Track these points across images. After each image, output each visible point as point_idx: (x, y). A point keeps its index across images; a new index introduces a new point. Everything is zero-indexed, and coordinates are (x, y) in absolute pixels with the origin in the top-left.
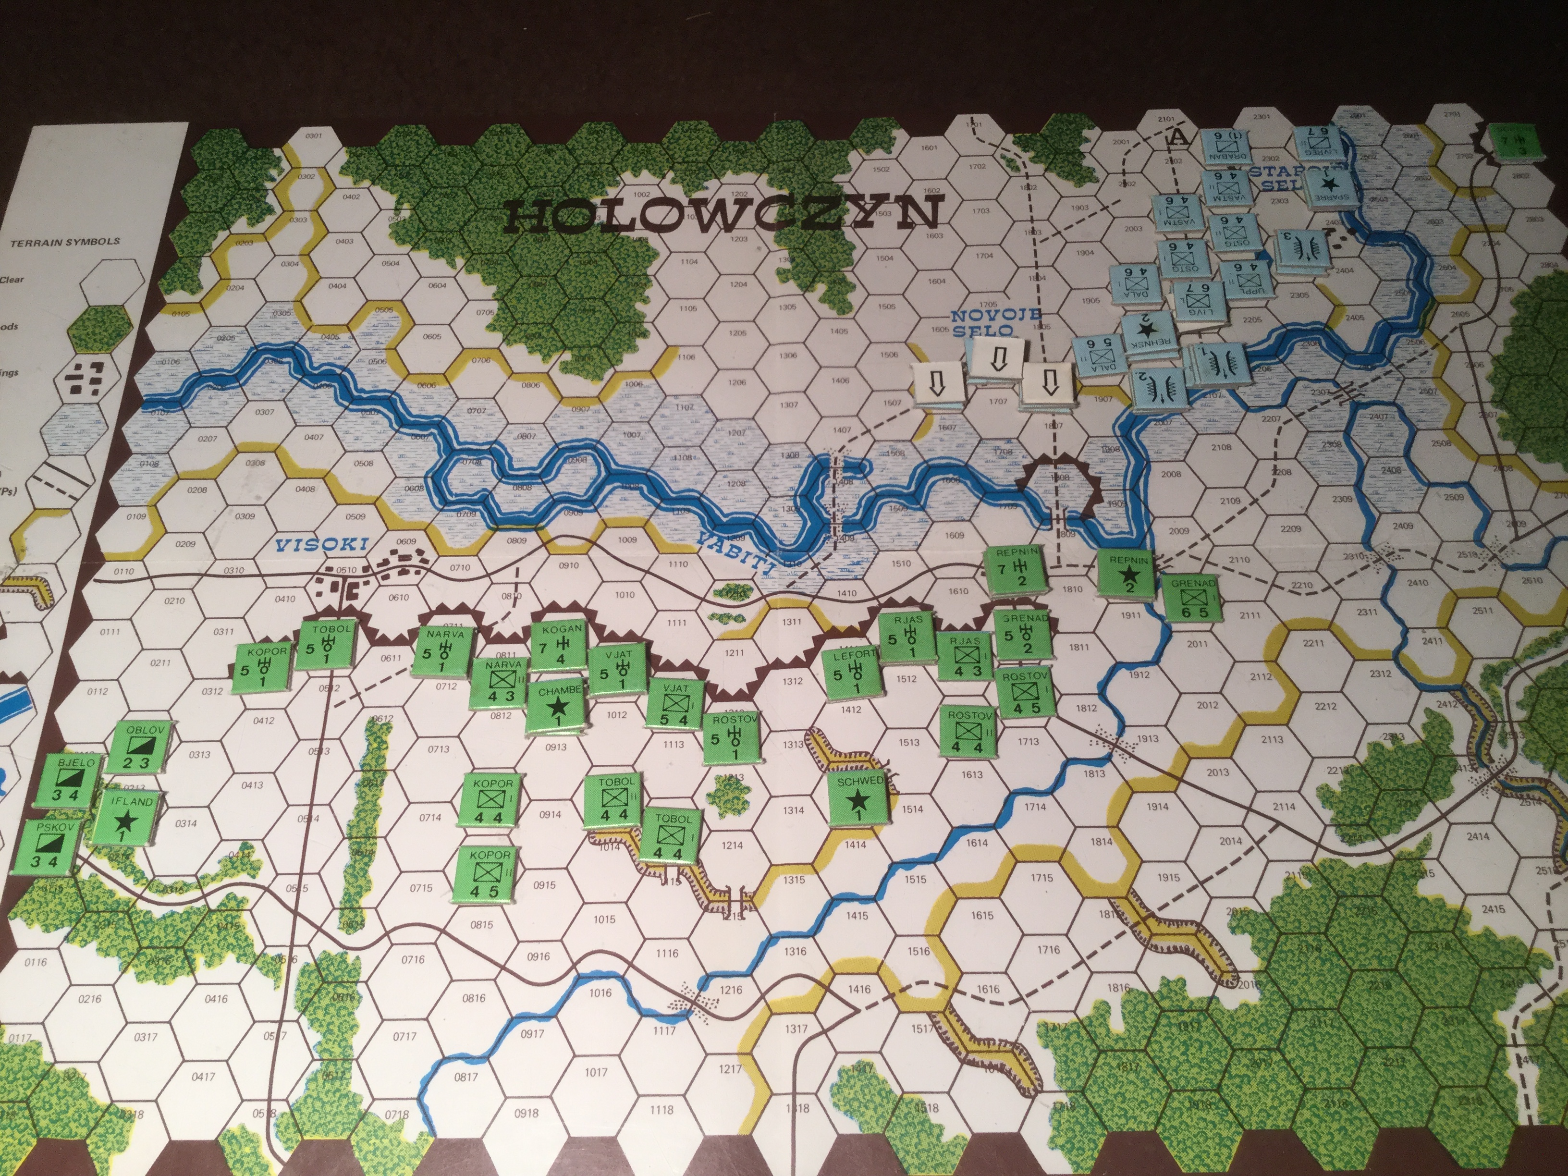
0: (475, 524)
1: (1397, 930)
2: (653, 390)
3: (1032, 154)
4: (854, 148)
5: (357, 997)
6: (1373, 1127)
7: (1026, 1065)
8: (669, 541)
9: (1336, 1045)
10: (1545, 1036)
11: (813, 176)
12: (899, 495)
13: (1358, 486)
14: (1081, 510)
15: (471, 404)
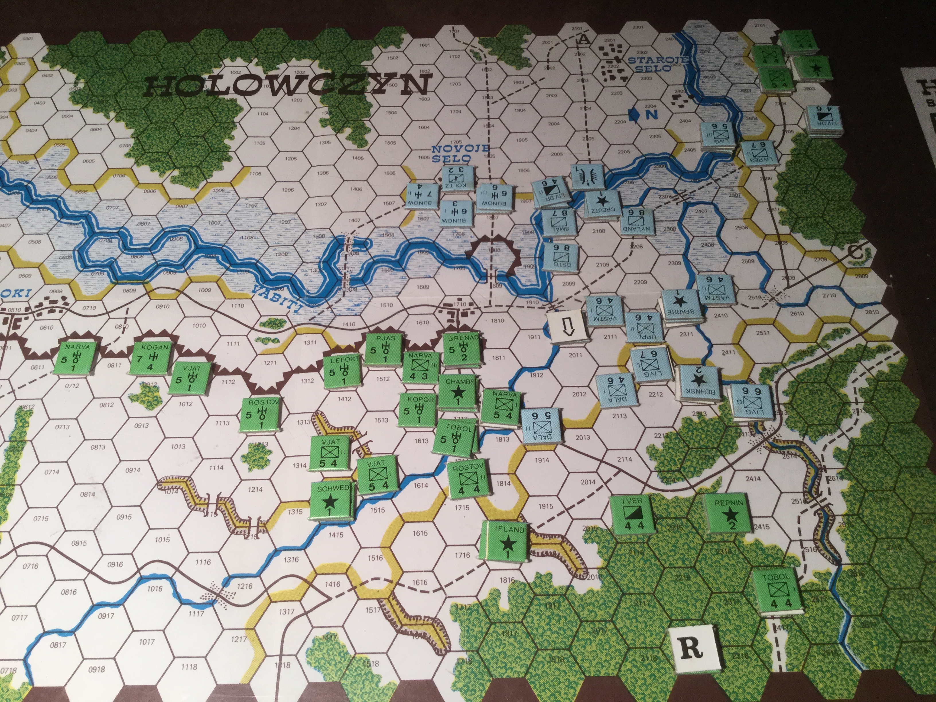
0: (103, 280)
1: (696, 540)
2: (232, 195)
3: (490, 49)
4: (377, 45)
6: (674, 674)
7: (441, 634)
8: (233, 291)
9: (651, 618)
11: (349, 63)
12: (388, 262)
13: (685, 255)
14: (506, 271)
15: (109, 203)
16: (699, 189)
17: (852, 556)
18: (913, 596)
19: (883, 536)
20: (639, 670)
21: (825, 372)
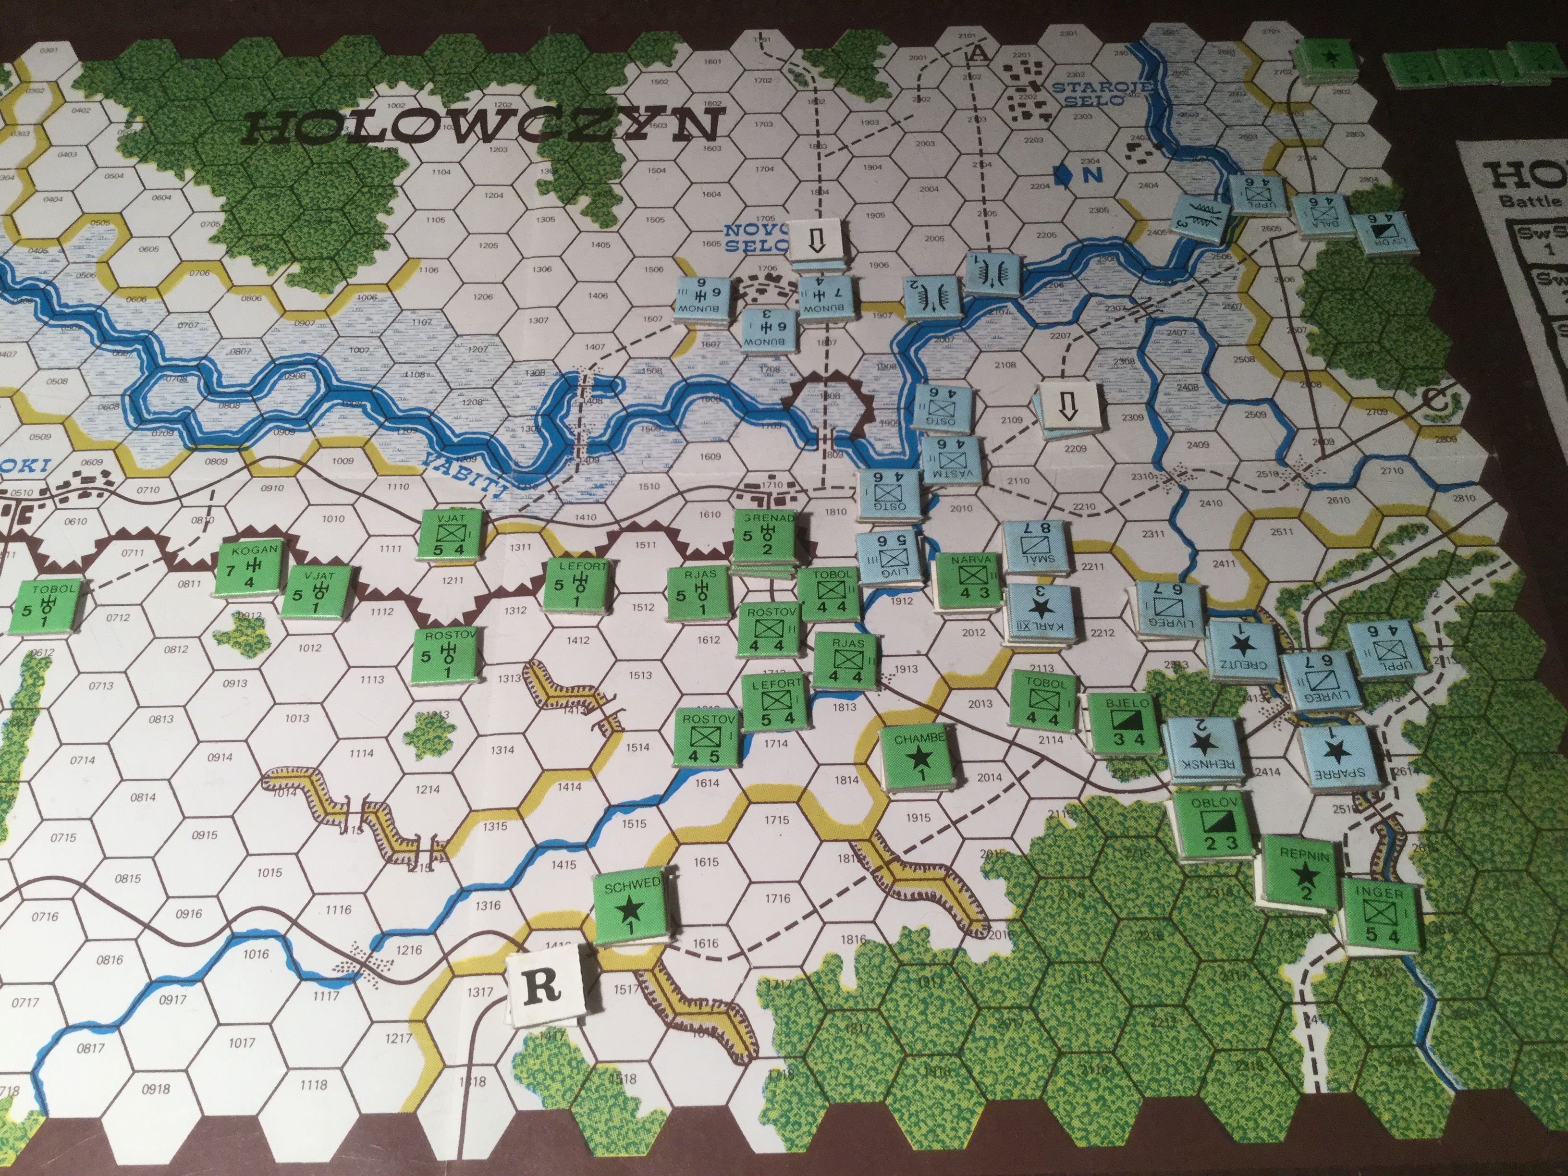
0: (171, 444)
1: (1172, 874)
2: (389, 305)
3: (821, 69)
4: (632, 60)
6: (1137, 1097)
7: (742, 1029)
8: (389, 462)
9: (1098, 1003)
10: (1338, 992)
11: (586, 90)
12: (652, 415)
13: (1150, 404)
14: (850, 430)
15: (183, 318)
16: (1174, 296)
17: (1438, 900)
18: (1540, 966)
19: (1488, 866)
21: (1386, 596)
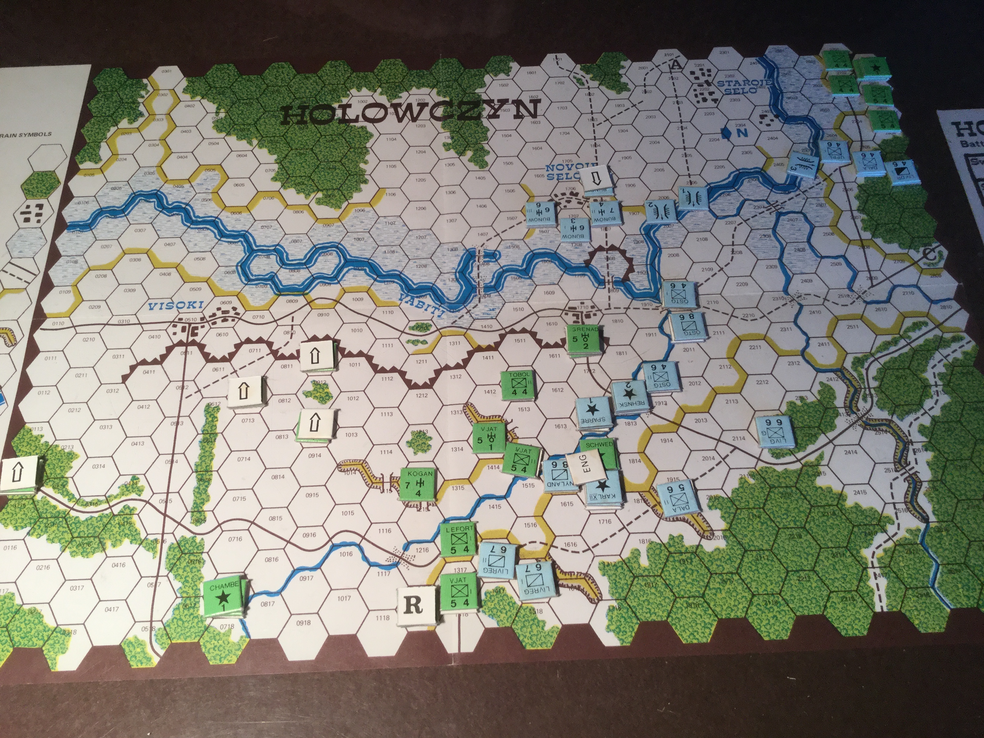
0: (267, 292)
1: (804, 505)
2: (372, 214)
3: (591, 76)
4: (488, 73)
5: (202, 561)
6: (793, 615)
7: (593, 586)
8: (381, 299)
9: (771, 570)
10: (890, 562)
12: (516, 271)
13: (780, 259)
14: (622, 277)
15: (263, 223)
16: (789, 200)
17: (938, 515)
19: (963, 497)
20: (763, 612)
21: (907, 360)
